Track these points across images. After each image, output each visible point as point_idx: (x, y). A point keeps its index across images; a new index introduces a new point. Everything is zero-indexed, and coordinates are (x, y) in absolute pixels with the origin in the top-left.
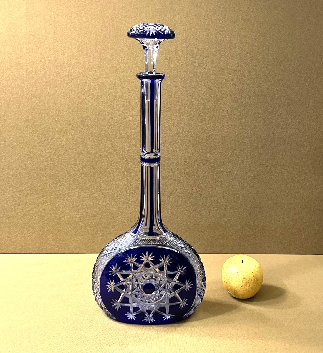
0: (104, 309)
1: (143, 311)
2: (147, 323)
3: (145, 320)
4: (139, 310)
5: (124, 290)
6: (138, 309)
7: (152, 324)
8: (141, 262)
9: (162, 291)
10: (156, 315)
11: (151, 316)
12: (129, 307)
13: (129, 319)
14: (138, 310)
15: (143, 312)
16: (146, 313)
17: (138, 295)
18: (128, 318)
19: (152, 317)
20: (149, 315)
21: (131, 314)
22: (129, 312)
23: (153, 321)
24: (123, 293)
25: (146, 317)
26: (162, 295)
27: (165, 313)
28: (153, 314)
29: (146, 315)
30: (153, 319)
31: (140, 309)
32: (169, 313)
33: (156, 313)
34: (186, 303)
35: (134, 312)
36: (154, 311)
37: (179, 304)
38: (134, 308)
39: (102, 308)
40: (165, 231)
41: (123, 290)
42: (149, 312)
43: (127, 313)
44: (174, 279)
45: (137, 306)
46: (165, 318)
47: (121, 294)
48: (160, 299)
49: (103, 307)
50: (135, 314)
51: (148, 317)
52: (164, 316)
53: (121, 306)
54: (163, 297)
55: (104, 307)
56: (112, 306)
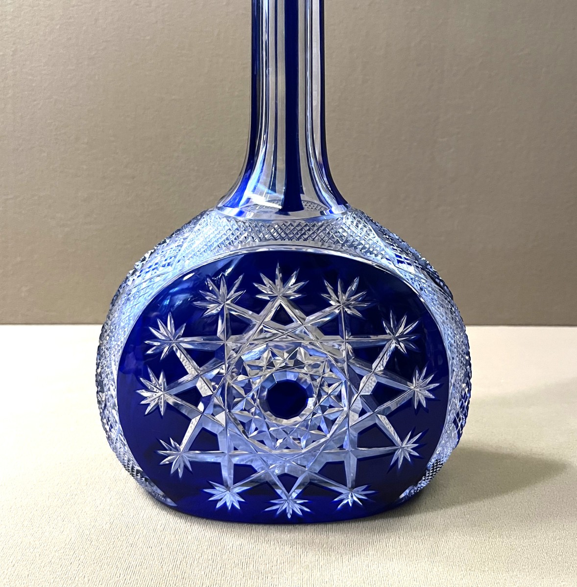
0: (137, 473)
1: (267, 479)
2: (281, 520)
3: (274, 508)
4: (254, 476)
5: (201, 407)
6: (250, 470)
7: (296, 521)
8: (258, 306)
9: (331, 407)
10: (311, 491)
11: (294, 495)
12: (218, 465)
13: (219, 505)
14: (248, 476)
15: (267, 482)
16: (279, 484)
17: (250, 421)
18: (217, 501)
19: (298, 498)
20: (289, 492)
21: (227, 487)
22: (221, 482)
23: (302, 510)
24: (198, 418)
25: (279, 497)
26: (334, 421)
27: (343, 481)
28: (303, 487)
29: (279, 492)
30: (301, 504)
31: (255, 471)
32: (357, 484)
33: (311, 483)
34: (413, 449)
35: (235, 481)
36: (306, 477)
37: (392, 453)
38: (236, 466)
39: (132, 471)
40: (340, 201)
41: (197, 405)
42: (288, 480)
43: (213, 487)
44: (374, 365)
45: (249, 463)
46: (342, 501)
47: (190, 420)
48: (325, 436)
49: (133, 468)
50: (238, 490)
51: (284, 497)
52: (341, 494)
53: (191, 462)
54: (334, 427)
55: (137, 467)
56: (162, 463)
